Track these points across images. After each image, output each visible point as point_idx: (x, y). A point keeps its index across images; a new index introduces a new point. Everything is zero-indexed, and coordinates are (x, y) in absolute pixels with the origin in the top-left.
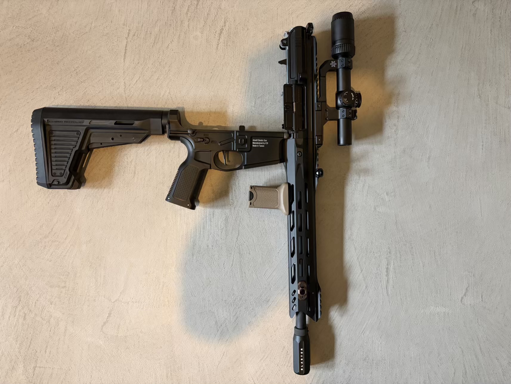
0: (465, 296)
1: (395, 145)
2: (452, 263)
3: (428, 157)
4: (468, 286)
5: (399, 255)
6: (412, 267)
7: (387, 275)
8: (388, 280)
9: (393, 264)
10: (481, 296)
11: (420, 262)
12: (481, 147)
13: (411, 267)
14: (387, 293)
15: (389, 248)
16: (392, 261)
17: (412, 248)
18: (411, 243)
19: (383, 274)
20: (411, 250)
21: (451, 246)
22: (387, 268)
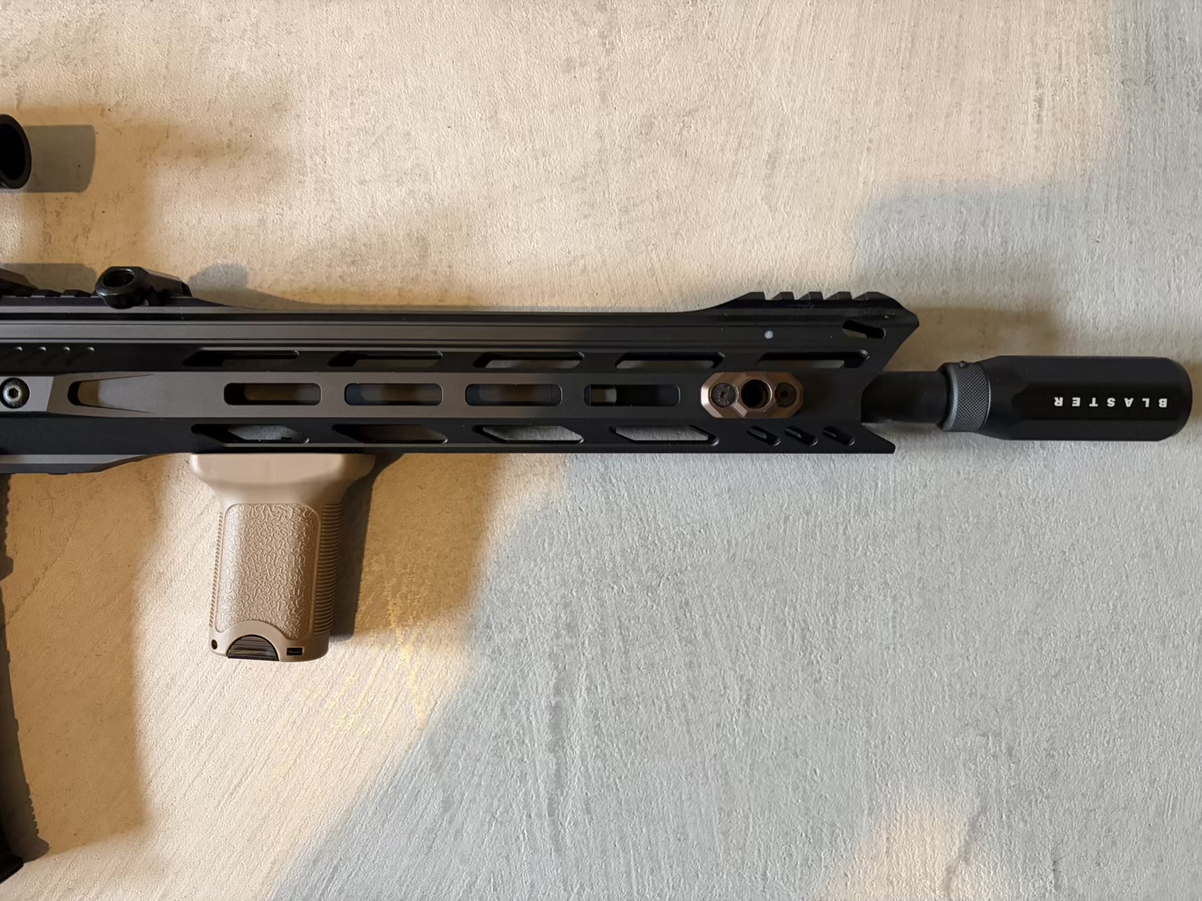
0: (967, 861)
1: (604, 98)
2: (893, 686)
3: (765, 157)
4: (983, 810)
5: (615, 641)
6: (684, 705)
7: (557, 746)
8: (558, 770)
9: (588, 689)
10: (1049, 862)
11: (730, 678)
12: (1032, 107)
13: (679, 704)
14: (556, 839)
15: (566, 606)
16: (583, 673)
17: (687, 603)
18: (682, 583)
19: (532, 740)
20: (680, 614)
21: (889, 599)
22: (556, 710)
